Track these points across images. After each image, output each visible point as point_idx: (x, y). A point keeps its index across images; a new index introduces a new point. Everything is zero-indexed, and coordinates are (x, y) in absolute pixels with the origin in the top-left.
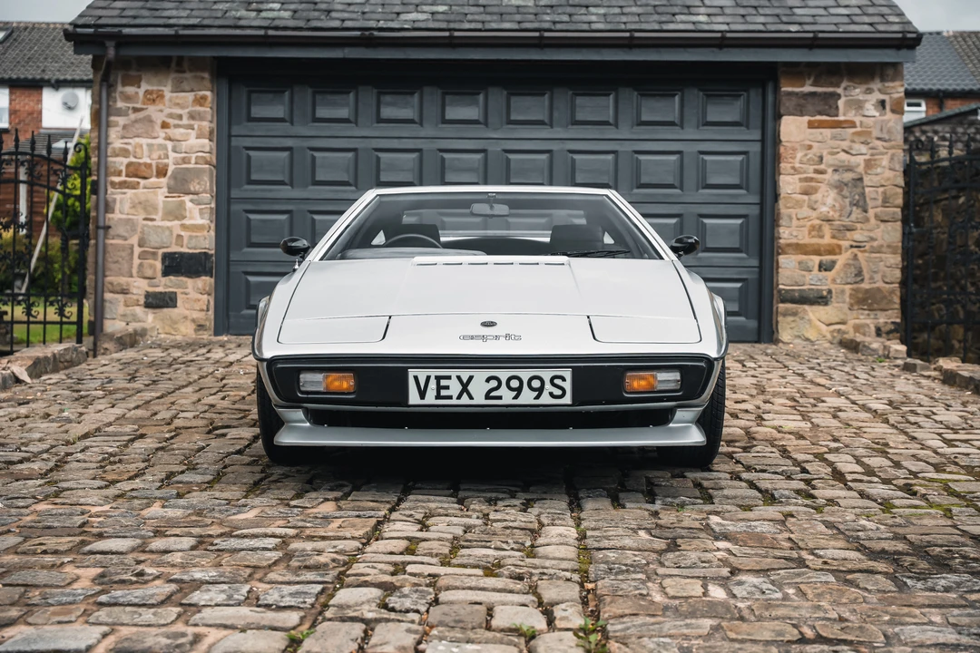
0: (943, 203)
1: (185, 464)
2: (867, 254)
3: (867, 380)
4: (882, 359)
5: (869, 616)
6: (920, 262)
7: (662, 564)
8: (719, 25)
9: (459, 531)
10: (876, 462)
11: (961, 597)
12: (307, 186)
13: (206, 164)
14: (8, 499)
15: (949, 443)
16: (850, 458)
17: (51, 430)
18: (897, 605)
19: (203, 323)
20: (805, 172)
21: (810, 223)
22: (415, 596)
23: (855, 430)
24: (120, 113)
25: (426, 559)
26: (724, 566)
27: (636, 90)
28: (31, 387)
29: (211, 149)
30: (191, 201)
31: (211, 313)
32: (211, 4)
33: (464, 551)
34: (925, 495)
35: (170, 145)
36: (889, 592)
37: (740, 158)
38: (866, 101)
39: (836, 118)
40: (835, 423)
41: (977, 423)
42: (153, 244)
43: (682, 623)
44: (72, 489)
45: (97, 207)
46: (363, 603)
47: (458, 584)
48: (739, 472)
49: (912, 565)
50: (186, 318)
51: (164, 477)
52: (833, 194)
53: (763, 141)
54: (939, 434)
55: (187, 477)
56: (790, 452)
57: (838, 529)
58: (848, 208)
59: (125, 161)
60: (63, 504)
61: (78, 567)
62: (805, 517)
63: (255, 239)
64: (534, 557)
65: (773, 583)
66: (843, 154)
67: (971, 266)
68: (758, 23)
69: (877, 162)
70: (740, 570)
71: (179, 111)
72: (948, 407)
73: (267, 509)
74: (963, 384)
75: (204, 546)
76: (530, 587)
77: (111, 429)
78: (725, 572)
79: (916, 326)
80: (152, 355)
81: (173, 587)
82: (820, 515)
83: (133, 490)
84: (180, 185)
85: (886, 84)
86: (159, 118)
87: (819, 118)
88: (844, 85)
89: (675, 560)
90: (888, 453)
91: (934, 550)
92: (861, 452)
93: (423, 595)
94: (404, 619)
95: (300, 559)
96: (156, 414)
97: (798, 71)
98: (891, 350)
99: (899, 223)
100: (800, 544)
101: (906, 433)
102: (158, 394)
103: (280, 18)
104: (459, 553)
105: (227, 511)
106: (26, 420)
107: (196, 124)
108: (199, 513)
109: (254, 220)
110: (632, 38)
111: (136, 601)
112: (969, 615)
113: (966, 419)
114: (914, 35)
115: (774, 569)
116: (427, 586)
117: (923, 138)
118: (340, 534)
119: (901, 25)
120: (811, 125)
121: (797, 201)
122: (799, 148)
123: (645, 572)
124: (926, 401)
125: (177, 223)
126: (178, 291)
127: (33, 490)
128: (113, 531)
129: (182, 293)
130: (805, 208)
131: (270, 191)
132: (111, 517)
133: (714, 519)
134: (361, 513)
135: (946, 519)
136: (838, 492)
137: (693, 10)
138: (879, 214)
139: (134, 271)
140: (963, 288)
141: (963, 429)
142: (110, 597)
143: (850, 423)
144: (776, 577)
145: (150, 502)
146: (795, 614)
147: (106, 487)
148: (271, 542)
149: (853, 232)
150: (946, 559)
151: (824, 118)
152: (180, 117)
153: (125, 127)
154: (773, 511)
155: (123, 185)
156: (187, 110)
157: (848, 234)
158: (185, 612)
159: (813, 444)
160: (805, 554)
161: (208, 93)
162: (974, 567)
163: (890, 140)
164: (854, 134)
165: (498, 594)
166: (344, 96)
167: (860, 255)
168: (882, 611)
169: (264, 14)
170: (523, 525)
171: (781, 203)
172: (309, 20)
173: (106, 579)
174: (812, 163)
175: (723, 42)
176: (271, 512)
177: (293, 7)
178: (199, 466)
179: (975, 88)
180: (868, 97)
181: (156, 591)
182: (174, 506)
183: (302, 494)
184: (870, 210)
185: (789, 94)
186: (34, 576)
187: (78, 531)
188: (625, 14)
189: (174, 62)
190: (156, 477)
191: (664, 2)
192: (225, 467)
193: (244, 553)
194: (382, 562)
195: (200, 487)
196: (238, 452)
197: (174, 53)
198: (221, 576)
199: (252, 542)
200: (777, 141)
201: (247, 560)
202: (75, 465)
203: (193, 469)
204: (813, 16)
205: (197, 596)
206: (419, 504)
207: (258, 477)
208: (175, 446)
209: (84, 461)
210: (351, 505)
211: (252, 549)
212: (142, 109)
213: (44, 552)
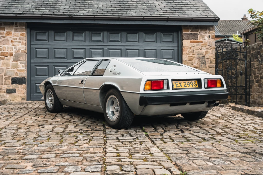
1: (37, 135)
5: (254, 168)
7: (189, 157)
8: (166, 15)
9: (128, 150)
10: (227, 130)
12: (53, 59)
13: (24, 52)
15: (242, 124)
16: (219, 129)
18: (259, 165)
19: (23, 97)
20: (190, 55)
22: (129, 167)
23: (217, 122)
25: (125, 158)
26: (206, 157)
27: (144, 32)
29: (26, 48)
30: (20, 63)
31: (26, 94)
32: (25, 8)
33: (133, 155)
34: (244, 138)
35: (13, 47)
36: (254, 162)
37: (172, 51)
38: (205, 36)
39: (197, 40)
40: (210, 120)
41: (247, 120)
42: (9, 75)
44: (8, 143)
46: (116, 170)
47: (139, 164)
48: (192, 133)
49: (255, 155)
50: (18, 96)
51: (33, 139)
52: (197, 60)
53: (178, 46)
54: (239, 122)
55: (39, 138)
56: (203, 128)
57: (227, 147)
58: (201, 64)
59: (0, 52)
60: (8, 147)
61: (25, 163)
62: (217, 144)
63: (38, 74)
64: (153, 156)
65: (222, 160)
66: (199, 50)
68: (176, 15)
69: (208, 52)
70: (211, 158)
71: (16, 38)
72: (237, 116)
73: (69, 146)
74: (238, 110)
75: (58, 156)
76: (159, 164)
77: (9, 126)
78: (208, 158)
80: (11, 106)
81: (58, 168)
82: (220, 143)
83: (26, 142)
84: (17, 58)
85: (210, 31)
86: (10, 39)
87: (193, 40)
88: (199, 31)
89: (192, 156)
90: (228, 127)
91: (257, 151)
92: (221, 127)
93: (131, 167)
94: (130, 173)
95: (89, 159)
96: (21, 122)
97: (187, 28)
99: (214, 68)
100: (221, 151)
101: (230, 122)
102: (19, 117)
103: (45, 12)
105: (58, 147)
107: (21, 41)
108: (50, 148)
109: (38, 68)
110: (144, 18)
111: (50, 171)
113: (244, 119)
114: (218, 18)
115: (220, 157)
116: (130, 164)
118: (95, 152)
119: (214, 16)
120: (191, 42)
121: (188, 62)
122: (188, 48)
123: (186, 159)
124: (231, 114)
125: (16, 69)
126: (16, 88)
128: (28, 153)
129: (17, 89)
130: (190, 64)
131: (42, 60)
132: (25, 149)
133: (194, 145)
134: (97, 146)
135: (253, 143)
136: (221, 138)
137: (159, 11)
138: (209, 66)
139: (3, 83)
141: (244, 121)
142: (41, 171)
143: (214, 120)
145: (33, 145)
146: (235, 168)
147: (18, 142)
148: (78, 155)
149: (203, 70)
151: (194, 40)
152: (17, 39)
154: (207, 143)
156: (18, 37)
158: (66, 174)
159: (208, 126)
160: (225, 153)
161: (25, 33)
163: (212, 46)
164: (202, 44)
165: (152, 166)
166: (63, 34)
168: (257, 167)
169: (41, 11)
170: (144, 148)
172: (54, 12)
173: (36, 166)
174: (191, 52)
175: (168, 20)
176: (71, 147)
177: (49, 9)
178: (41, 135)
179: (220, 35)
180: (205, 35)
181: (53, 169)
182: (41, 146)
183: (76, 142)
184: (207, 65)
185: (185, 34)
186: (14, 166)
187: (18, 154)
188: (141, 12)
189: (15, 23)
190: (31, 139)
191: (151, 9)
192: (49, 136)
193: (72, 158)
194: (113, 159)
195: (45, 141)
196: (50, 132)
197: (15, 21)
198: (70, 164)
199: (72, 155)
200: (182, 46)
201: (74, 160)
202: (4, 136)
203: (40, 136)
204: (191, 13)
205: (66, 169)
206: (112, 144)
207: (61, 138)
208: (32, 130)
209: (7, 135)
210: (92, 144)
211: (73, 157)
212: (5, 37)
213: (12, 160)
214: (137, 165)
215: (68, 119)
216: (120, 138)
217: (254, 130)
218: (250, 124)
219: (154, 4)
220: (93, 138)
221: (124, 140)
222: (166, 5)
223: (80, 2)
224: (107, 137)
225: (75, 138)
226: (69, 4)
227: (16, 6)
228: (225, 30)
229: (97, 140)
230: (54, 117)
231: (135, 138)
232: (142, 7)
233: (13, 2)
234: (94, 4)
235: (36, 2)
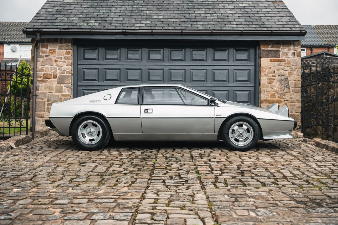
0: (314, 85)
1: (75, 176)
2: (290, 103)
3: (291, 145)
4: (295, 138)
5: (299, 221)
6: (307, 105)
7: (234, 206)
8: (240, 28)
9: (169, 196)
10: (297, 173)
11: (326, 215)
12: (104, 81)
13: (70, 74)
14: (22, 188)
15: (319, 166)
16: (288, 172)
17: (28, 165)
18: (308, 217)
20: (269, 76)
21: (271, 93)
22: (161, 216)
23: (289, 162)
24: (41, 57)
25: (162, 205)
26: (253, 206)
27: (213, 49)
28: (16, 150)
29: (72, 69)
30: (65, 86)
32: (71, 21)
33: (172, 202)
34: (313, 183)
35: (58, 67)
36: (304, 213)
37: (247, 71)
38: (289, 53)
39: (279, 58)
40: (282, 160)
41: (328, 160)
42: (52, 101)
43: (244, 223)
44: (41, 184)
45: (33, 89)
46: (146, 218)
47: (173, 212)
48: (253, 176)
49: (311, 205)
51: (70, 180)
52: (278, 83)
53: (255, 66)
54: (316, 163)
55: (77, 180)
56: (269, 170)
57: (287, 194)
58: (283, 88)
59: (43, 73)
60: (41, 189)
61: (54, 209)
62: (276, 191)
64: (194, 204)
65: (269, 211)
66: (281, 70)
67: (324, 107)
68: (253, 27)
69: (293, 73)
70: (258, 207)
71: (61, 56)
72: (318, 154)
73: (106, 190)
74: (323, 147)
75: (91, 202)
76: (196, 213)
77: (47, 164)
78: (254, 208)
79: (306, 126)
80: (53, 138)
81: (86, 214)
82: (280, 190)
83: (61, 184)
84: (61, 81)
85: (295, 47)
86: (54, 59)
87: (273, 58)
88: (282, 47)
89: (238, 204)
90: (300, 170)
91: (317, 201)
92: (291, 169)
93: (164, 216)
94: (160, 223)
95: (123, 205)
96: (60, 159)
97: (266, 43)
98: (298, 135)
99: (300, 93)
100: (276, 199)
101: (305, 163)
102: (59, 152)
103: (95, 26)
104: (171, 203)
105: (94, 190)
106: (19, 161)
107: (67, 61)
108: (85, 191)
109: (86, 92)
110: (212, 32)
111: (76, 218)
112: (329, 220)
113: (324, 158)
114: (304, 32)
115: (269, 207)
116: (164, 213)
117: (306, 63)
118: (133, 197)
119: (300, 28)
120: (271, 61)
121: (267, 86)
122: (267, 68)
123: (230, 208)
124: (311, 152)
125: (60, 94)
127: (29, 184)
128: (60, 197)
130: (269, 88)
131: (91, 83)
132: (58, 193)
133: (248, 192)
134: (137, 191)
135: (319, 191)
136: (285, 183)
137: (232, 23)
138: (293, 90)
139: (46, 110)
140: (321, 114)
141: (323, 162)
142: (68, 217)
143: (287, 160)
144: (270, 209)
145: (68, 188)
146: (277, 220)
147: (52, 183)
148: (112, 200)
149: (285, 96)
150: (321, 203)
151: (275, 58)
152: (61, 58)
153: (42, 62)
154: (265, 189)
155: (42, 81)
156: (63, 56)
157: (283, 96)
158: (92, 222)
159: (276, 167)
160: (277, 202)
161: (71, 50)
162: (330, 206)
163: (297, 66)
164: (285, 63)
165: (187, 215)
166: (116, 51)
167: (287, 103)
168: (303, 219)
169: (89, 24)
170: (188, 194)
171: (261, 86)
172: (104, 26)
173: (64, 212)
174: (271, 73)
175: (242, 34)
176: (108, 191)
177: (99, 22)
178: (80, 176)
179: (323, 44)
180: (289, 51)
181: (81, 216)
182: (76, 189)
183: (115, 185)
184: (291, 89)
185: (264, 50)
186: (41, 212)
187: (49, 197)
188: (209, 24)
189: (59, 40)
190: (67, 180)
191: (222, 20)
192: (88, 176)
193: (104, 204)
194: (148, 206)
195: (82, 183)
196: (91, 171)
197: (59, 37)
198: (100, 211)
199: (106, 200)
200: (260, 66)
201: (106, 206)
202: (39, 176)
203: (78, 177)
204: (271, 25)
205: (94, 217)
206: (154, 188)
207: (100, 179)
208: (70, 169)
209: (42, 175)
210: (133, 188)
211: (106, 203)
212: (48, 56)
213: (41, 204)
214: (171, 214)
215: (115, 156)
216: (167, 181)
217: (329, 174)
218: (329, 165)
219: (226, 13)
220: (136, 180)
221: (171, 183)
222: (242, 15)
223: (136, 13)
224: (153, 180)
225: (116, 179)
226: (123, 15)
227: (61, 19)
228: (330, 38)
229: (140, 182)
230: (99, 153)
231: (185, 181)
232: (211, 18)
233: (58, 14)
234: (153, 15)
235: (85, 14)
